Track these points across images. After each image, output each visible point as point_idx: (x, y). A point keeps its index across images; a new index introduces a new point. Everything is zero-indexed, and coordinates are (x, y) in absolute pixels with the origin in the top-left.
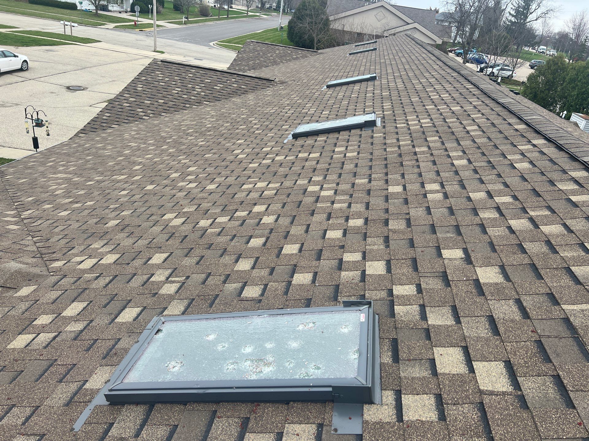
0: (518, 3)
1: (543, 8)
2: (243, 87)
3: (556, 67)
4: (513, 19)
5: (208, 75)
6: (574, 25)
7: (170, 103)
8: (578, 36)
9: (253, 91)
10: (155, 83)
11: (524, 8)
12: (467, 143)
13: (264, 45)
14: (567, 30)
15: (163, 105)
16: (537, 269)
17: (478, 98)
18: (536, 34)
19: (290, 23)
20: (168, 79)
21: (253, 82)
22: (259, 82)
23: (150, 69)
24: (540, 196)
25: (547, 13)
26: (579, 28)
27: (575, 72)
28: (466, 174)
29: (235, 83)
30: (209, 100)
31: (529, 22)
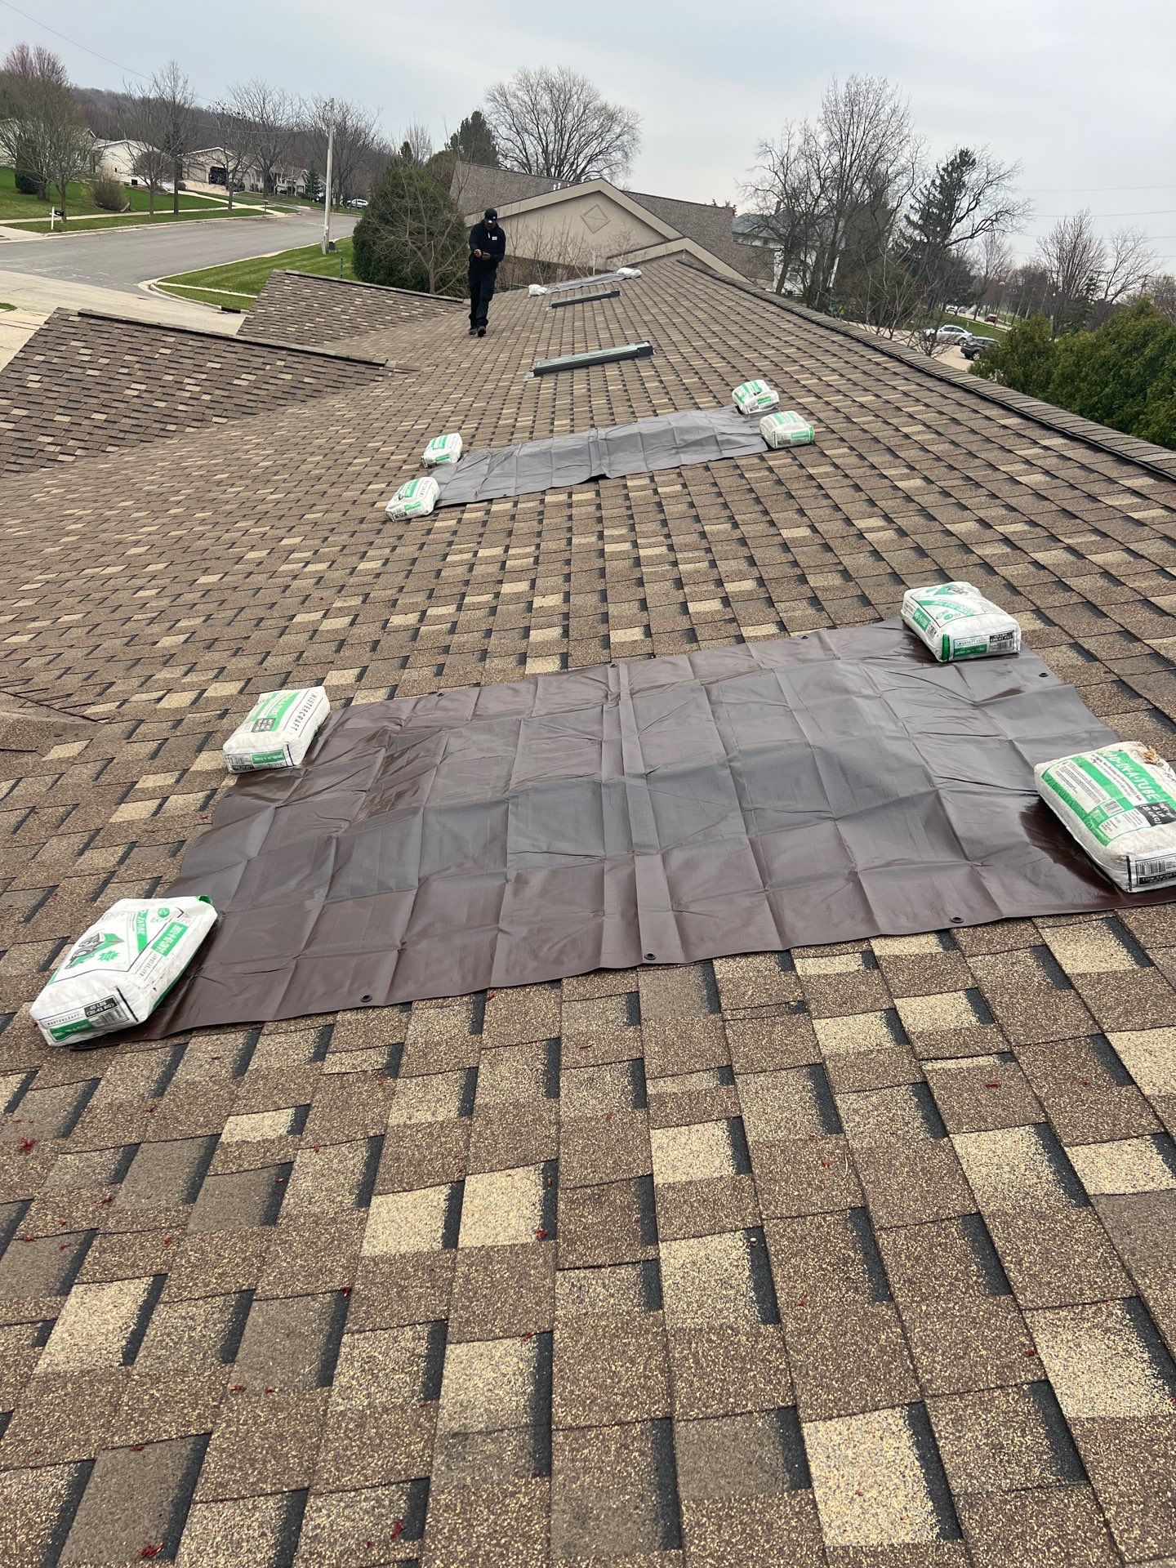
0: (926, 192)
1: (986, 206)
2: (307, 380)
3: (1029, 347)
4: (917, 235)
5: (211, 351)
6: (1062, 249)
7: (124, 420)
8: (1070, 279)
9: (335, 390)
10: (72, 370)
11: (941, 206)
12: (911, 454)
13: (321, 282)
14: (1045, 262)
15: (105, 425)
16: (1095, 607)
17: (906, 379)
18: (972, 273)
19: (358, 230)
20: (106, 361)
21: (333, 369)
22: (347, 368)
23: (51, 334)
24: (1077, 517)
25: (997, 220)
26: (1073, 257)
27: (1072, 359)
28: (930, 500)
29: (285, 370)
30: (224, 414)
31: (956, 242)
